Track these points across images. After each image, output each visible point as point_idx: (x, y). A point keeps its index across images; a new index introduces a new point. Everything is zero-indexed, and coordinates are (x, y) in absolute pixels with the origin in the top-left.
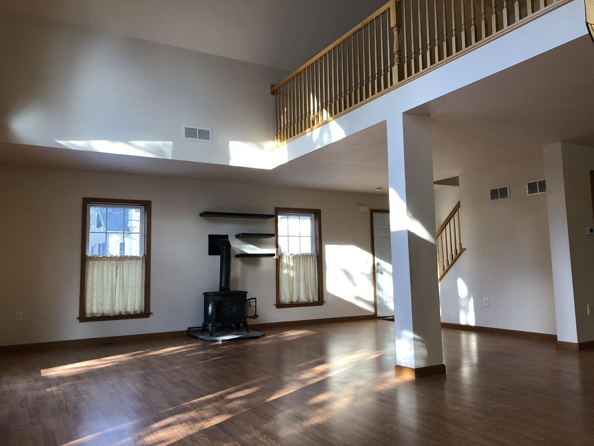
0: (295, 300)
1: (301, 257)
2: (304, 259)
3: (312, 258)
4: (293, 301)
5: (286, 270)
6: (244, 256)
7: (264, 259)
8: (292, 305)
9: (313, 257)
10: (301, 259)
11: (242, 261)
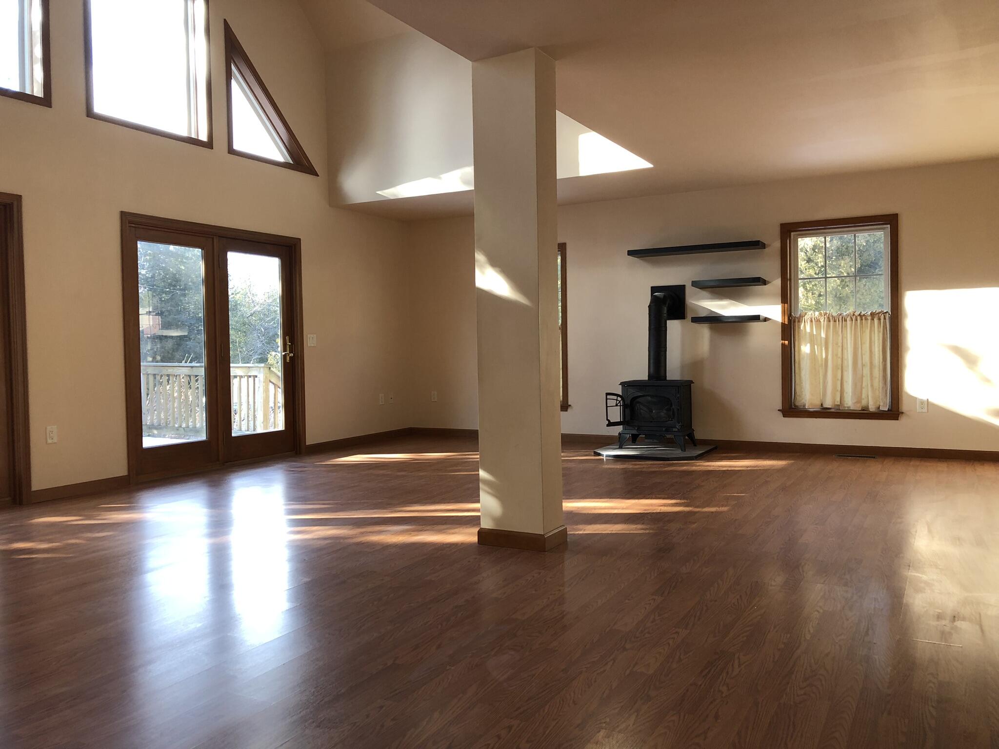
0: (828, 404)
1: (848, 319)
2: (856, 324)
3: (876, 321)
4: (825, 406)
5: (809, 345)
6: (714, 320)
7: (755, 325)
8: (824, 413)
9: (879, 319)
10: (849, 322)
11: (711, 328)
